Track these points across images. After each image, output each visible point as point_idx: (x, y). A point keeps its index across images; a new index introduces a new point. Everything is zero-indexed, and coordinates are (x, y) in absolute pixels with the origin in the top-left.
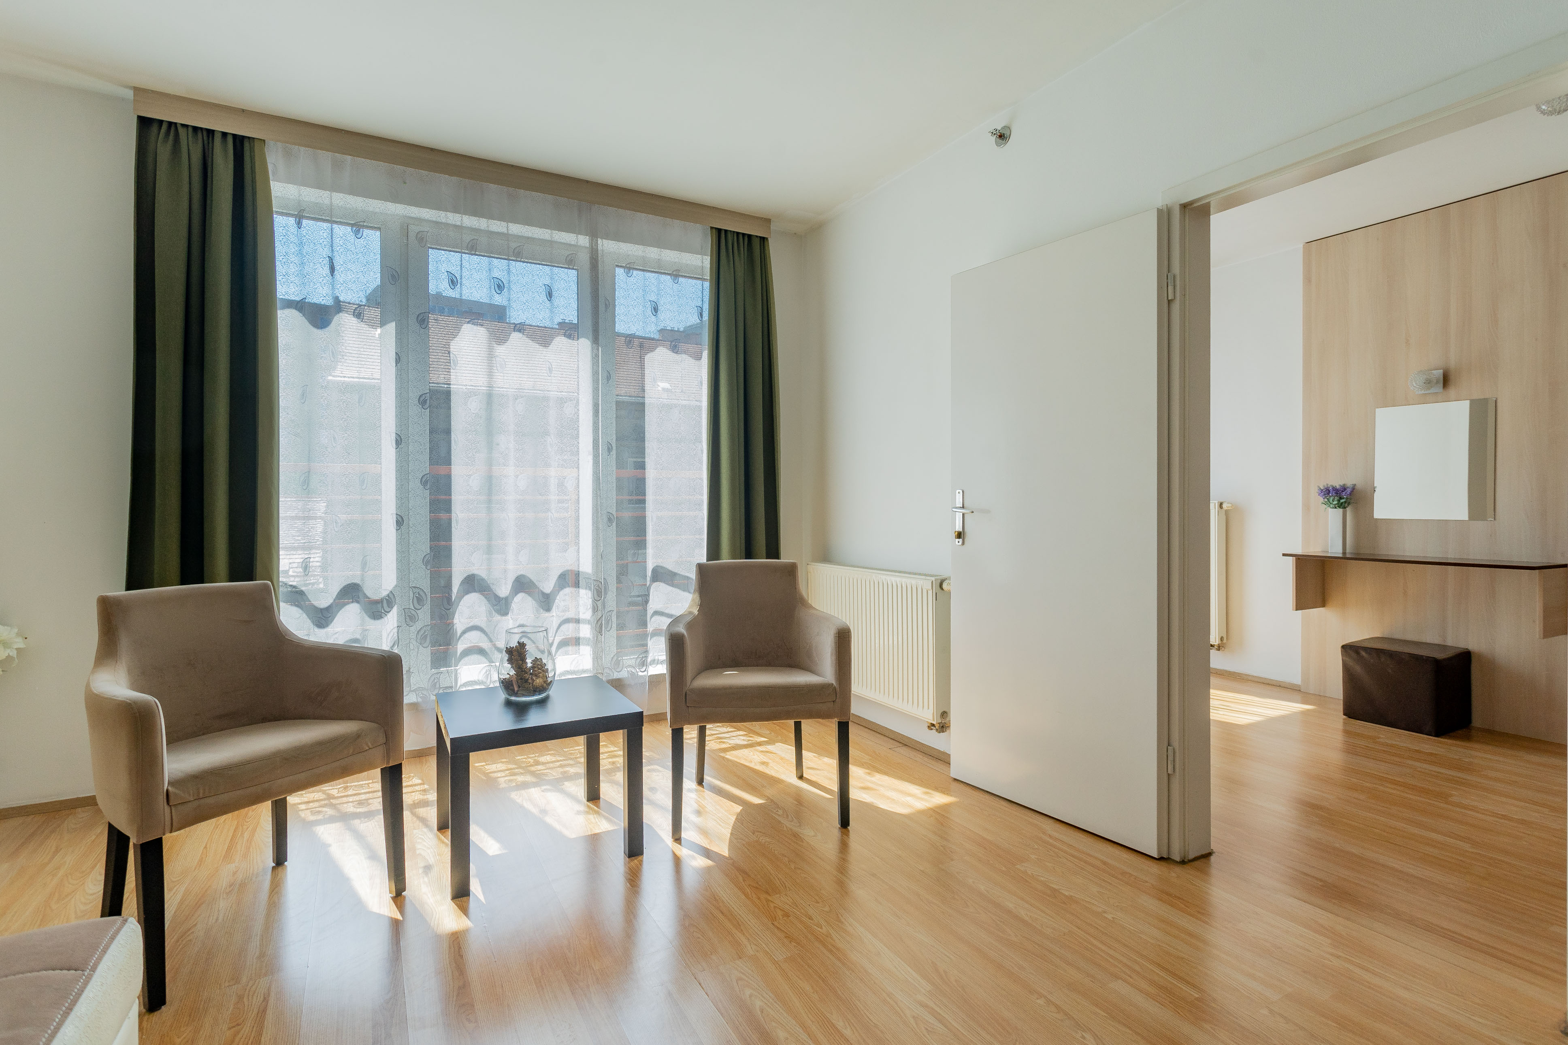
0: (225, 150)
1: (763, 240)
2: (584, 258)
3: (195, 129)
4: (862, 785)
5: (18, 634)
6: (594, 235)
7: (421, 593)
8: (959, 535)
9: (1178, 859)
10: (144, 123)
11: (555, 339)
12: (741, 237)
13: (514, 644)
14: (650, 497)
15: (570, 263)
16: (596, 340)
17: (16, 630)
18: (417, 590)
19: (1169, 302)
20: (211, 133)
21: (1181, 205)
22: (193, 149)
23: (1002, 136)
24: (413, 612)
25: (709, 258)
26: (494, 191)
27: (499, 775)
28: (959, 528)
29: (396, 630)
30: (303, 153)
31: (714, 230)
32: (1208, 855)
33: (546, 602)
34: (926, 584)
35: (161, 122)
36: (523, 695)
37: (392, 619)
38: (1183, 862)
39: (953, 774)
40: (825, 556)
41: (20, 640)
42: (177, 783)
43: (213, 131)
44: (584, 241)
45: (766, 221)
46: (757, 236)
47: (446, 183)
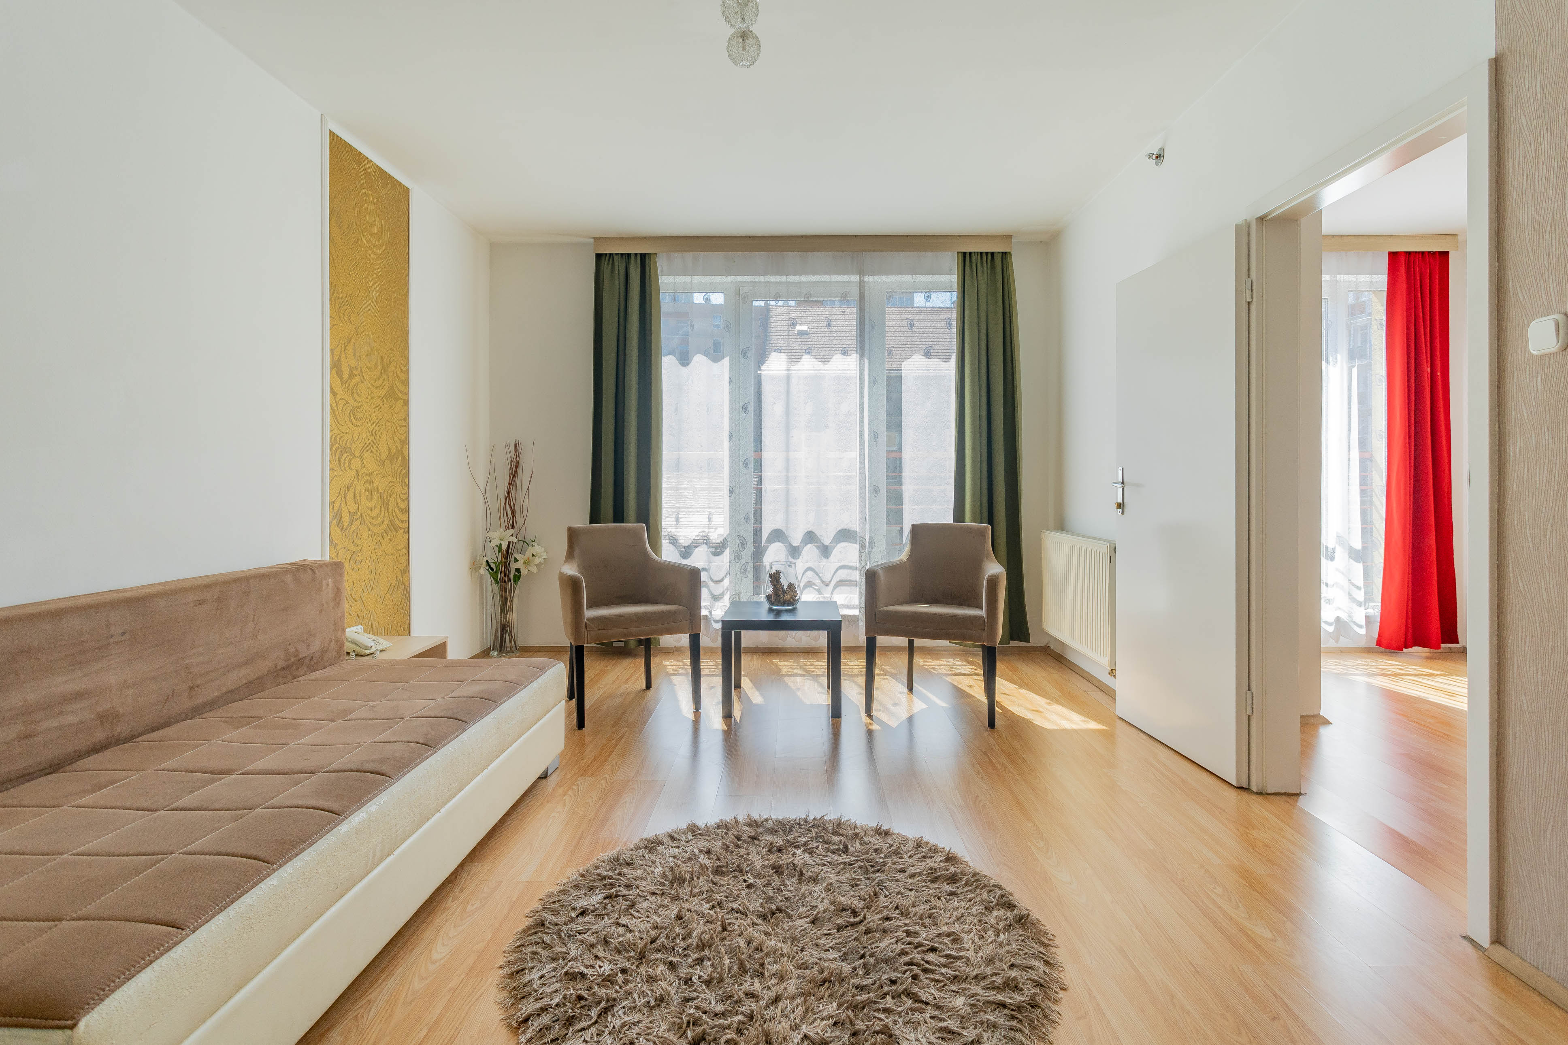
0: (636, 262)
1: (1005, 255)
2: (855, 292)
3: (622, 254)
4: (1034, 709)
5: (545, 551)
6: (861, 273)
7: (743, 540)
8: (1120, 506)
9: (1255, 790)
10: (599, 256)
11: (834, 357)
12: (984, 255)
13: (773, 571)
14: (906, 473)
15: (845, 299)
16: (862, 355)
17: (543, 549)
18: (741, 538)
19: (1249, 303)
20: (629, 255)
21: (1257, 219)
22: (620, 266)
23: (1159, 157)
24: (739, 553)
25: (956, 276)
26: (792, 257)
27: (784, 668)
28: (1120, 501)
29: (728, 564)
30: (677, 257)
31: (960, 254)
32: (1298, 795)
33: (826, 551)
34: (1103, 548)
35: (606, 254)
36: (778, 606)
37: (726, 555)
38: (1260, 794)
39: (1119, 712)
40: (1061, 526)
41: (545, 554)
42: (591, 620)
43: (630, 254)
44: (855, 278)
45: (1008, 238)
46: (999, 252)
47: (760, 258)
